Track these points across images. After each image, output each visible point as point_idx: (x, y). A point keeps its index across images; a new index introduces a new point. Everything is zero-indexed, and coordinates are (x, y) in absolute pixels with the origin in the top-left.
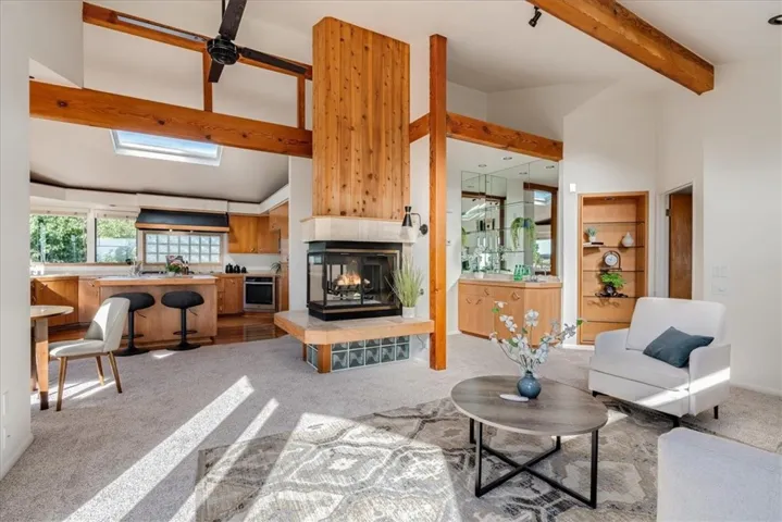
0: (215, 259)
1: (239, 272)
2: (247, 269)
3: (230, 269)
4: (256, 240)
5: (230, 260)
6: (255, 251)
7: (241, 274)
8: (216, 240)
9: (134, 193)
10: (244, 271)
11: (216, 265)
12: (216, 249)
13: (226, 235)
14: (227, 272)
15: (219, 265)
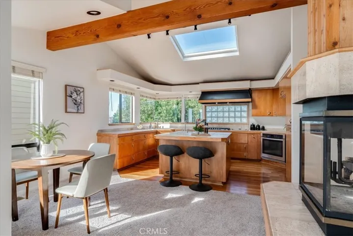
0: (245, 120)
1: (259, 129)
2: (266, 127)
3: (253, 128)
4: (272, 106)
5: (253, 121)
6: (270, 115)
7: (261, 131)
8: (245, 108)
9: (198, 83)
10: (263, 129)
11: (244, 124)
12: (245, 114)
13: (251, 104)
14: (251, 129)
15: (246, 124)
